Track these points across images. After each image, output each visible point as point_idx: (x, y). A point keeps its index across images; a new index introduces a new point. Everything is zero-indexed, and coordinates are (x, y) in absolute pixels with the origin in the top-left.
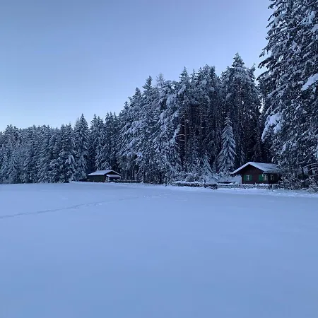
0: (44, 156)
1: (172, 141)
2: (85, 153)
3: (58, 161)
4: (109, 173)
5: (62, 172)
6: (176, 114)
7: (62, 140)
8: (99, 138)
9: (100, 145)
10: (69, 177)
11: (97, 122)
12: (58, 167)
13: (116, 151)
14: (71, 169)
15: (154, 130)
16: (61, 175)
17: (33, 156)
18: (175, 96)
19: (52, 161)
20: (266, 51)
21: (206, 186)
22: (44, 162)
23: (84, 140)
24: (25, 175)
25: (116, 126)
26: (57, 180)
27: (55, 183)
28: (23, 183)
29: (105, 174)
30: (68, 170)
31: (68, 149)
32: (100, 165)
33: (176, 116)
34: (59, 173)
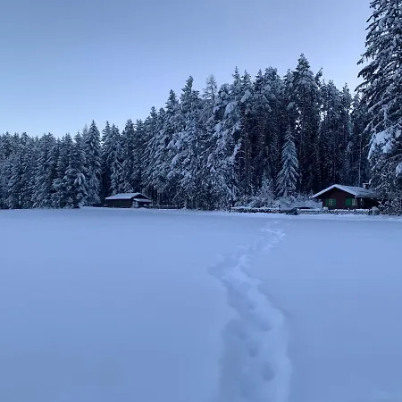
0: (42, 174)
1: (232, 159)
2: (98, 171)
3: (65, 181)
4: (136, 197)
5: (69, 195)
6: (237, 126)
7: (68, 153)
8: (116, 153)
9: (117, 161)
10: (79, 201)
11: (112, 132)
12: (64, 189)
13: (141, 169)
14: (82, 192)
15: (207, 145)
16: (69, 199)
17: (21, 173)
18: (235, 103)
19: (56, 180)
20: (365, 57)
21: (281, 212)
22: (42, 181)
23: (96, 154)
24: (10, 199)
25: (139, 137)
26: (63, 205)
27: (60, 209)
28: (8, 208)
29: (132, 198)
30: (77, 193)
31: (76, 166)
32: (117, 187)
33: (238, 128)
34: (66, 196)
